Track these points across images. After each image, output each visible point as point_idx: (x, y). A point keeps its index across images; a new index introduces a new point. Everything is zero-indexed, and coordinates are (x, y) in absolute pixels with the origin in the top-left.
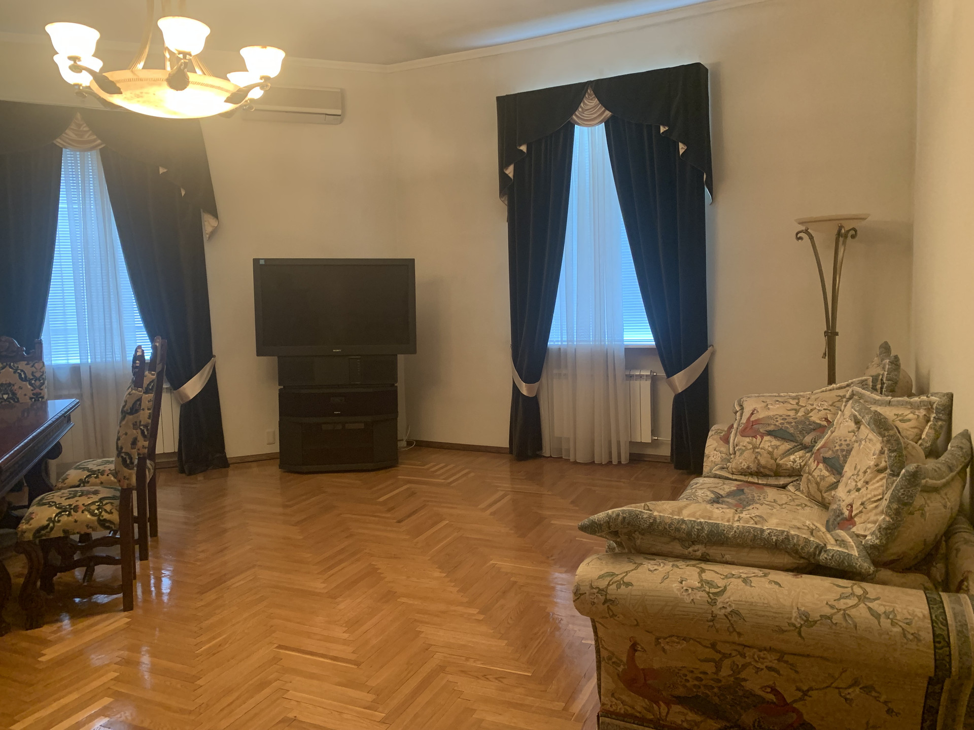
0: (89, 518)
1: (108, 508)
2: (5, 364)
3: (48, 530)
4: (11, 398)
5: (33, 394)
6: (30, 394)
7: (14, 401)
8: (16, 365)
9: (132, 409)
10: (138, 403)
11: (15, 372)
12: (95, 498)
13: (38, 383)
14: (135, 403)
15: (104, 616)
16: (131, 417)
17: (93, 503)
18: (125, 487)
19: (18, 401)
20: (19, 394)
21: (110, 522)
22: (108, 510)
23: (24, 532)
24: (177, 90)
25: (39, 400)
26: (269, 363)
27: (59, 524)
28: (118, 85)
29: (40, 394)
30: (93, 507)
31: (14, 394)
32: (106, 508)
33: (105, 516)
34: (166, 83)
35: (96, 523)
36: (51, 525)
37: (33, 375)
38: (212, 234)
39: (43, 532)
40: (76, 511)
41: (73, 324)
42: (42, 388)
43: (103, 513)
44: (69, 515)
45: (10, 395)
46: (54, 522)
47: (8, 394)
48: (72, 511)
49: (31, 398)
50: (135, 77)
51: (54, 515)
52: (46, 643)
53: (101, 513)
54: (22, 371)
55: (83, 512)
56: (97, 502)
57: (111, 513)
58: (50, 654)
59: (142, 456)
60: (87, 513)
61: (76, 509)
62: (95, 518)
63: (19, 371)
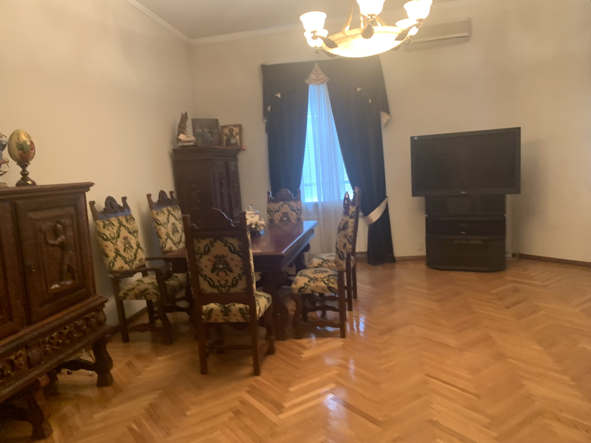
0: (323, 285)
1: (332, 280)
2: (285, 202)
3: (304, 289)
4: (288, 220)
5: (297, 218)
6: (295, 218)
7: (289, 221)
8: (289, 203)
9: (343, 227)
10: (346, 224)
11: (289, 207)
12: (326, 275)
13: (299, 212)
16: (342, 232)
17: (325, 277)
18: (340, 270)
19: (291, 221)
20: (291, 217)
21: (333, 288)
22: (332, 281)
23: (294, 289)
24: (368, 39)
25: (299, 221)
26: (420, 200)
27: (309, 287)
28: (336, 42)
29: (300, 218)
30: (325, 279)
31: (289, 218)
33: (331, 285)
35: (326, 288)
36: (306, 287)
37: (297, 208)
38: (387, 124)
39: (302, 290)
40: (317, 281)
41: (314, 181)
42: (301, 214)
43: (330, 283)
44: (314, 282)
45: (287, 218)
46: (307, 285)
48: (315, 280)
49: (296, 220)
51: (307, 282)
52: (304, 348)
53: (328, 283)
54: (292, 206)
55: (320, 282)
57: (333, 283)
58: (306, 354)
59: (348, 253)
60: (322, 282)
61: (317, 279)
62: (325, 285)
63: (291, 206)
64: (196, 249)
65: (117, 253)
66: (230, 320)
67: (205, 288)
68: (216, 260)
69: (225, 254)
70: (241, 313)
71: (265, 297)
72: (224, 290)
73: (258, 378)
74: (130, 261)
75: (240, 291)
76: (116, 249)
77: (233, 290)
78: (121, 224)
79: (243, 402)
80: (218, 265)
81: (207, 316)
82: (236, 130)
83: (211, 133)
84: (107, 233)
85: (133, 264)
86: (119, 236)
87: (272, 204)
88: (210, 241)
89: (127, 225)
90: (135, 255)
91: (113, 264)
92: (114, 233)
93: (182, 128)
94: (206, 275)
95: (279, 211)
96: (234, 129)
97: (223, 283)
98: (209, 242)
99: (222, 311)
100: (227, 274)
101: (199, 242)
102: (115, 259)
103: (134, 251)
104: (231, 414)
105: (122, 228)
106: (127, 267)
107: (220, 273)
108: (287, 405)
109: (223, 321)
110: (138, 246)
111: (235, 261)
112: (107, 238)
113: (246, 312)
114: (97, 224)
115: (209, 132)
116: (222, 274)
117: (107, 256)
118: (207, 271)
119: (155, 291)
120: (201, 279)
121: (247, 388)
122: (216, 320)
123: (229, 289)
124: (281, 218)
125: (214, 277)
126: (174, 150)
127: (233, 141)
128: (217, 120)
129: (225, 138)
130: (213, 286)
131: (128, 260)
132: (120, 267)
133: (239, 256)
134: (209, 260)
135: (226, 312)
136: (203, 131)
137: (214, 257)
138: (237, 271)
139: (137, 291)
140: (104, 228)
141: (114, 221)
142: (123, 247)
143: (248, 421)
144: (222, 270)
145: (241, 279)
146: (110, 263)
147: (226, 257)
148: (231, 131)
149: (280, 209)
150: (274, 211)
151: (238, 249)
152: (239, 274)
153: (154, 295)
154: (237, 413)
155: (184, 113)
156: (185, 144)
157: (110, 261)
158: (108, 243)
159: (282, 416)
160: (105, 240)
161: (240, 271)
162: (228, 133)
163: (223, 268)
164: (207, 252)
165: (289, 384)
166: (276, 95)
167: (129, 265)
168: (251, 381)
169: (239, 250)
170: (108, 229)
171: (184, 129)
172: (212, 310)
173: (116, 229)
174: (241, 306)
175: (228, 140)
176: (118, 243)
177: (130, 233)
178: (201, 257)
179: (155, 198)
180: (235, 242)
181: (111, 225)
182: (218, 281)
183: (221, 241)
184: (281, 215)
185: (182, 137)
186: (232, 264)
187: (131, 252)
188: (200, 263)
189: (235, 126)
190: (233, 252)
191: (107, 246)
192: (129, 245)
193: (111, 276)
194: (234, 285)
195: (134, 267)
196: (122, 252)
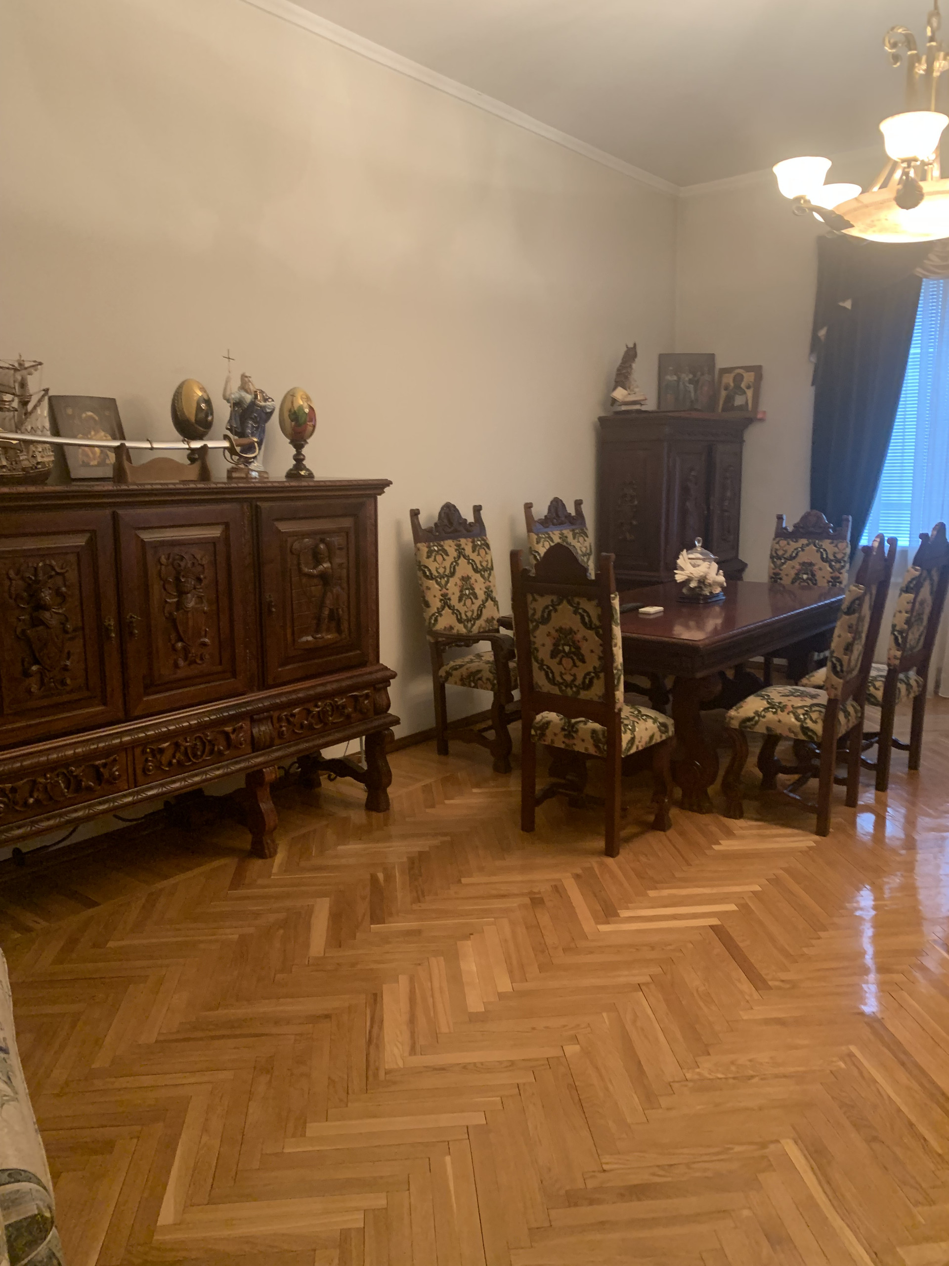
0: (793, 722)
1: (814, 716)
2: (810, 540)
3: (753, 723)
4: (810, 580)
5: (832, 578)
6: (828, 577)
7: (812, 582)
8: (821, 543)
9: (849, 608)
11: (817, 551)
12: (809, 702)
13: (838, 566)
14: (853, 602)
15: (796, 831)
17: (802, 707)
18: (832, 697)
19: (815, 584)
20: (819, 575)
21: (812, 731)
22: (814, 718)
23: (731, 718)
24: (907, 208)
25: (835, 585)
27: (763, 720)
28: (846, 218)
29: (839, 578)
30: (800, 711)
31: (813, 575)
32: (812, 716)
33: (809, 724)
34: (894, 203)
35: (798, 730)
36: (757, 718)
37: (835, 557)
39: (748, 723)
40: (782, 711)
41: (907, 498)
42: (842, 571)
43: (808, 721)
44: (775, 713)
45: (810, 576)
46: (759, 716)
47: (807, 574)
48: (779, 710)
49: (829, 582)
50: (860, 205)
51: (762, 709)
52: (729, 833)
53: (805, 719)
54: (825, 550)
55: (788, 714)
56: (806, 706)
57: (815, 722)
58: (726, 845)
60: (792, 715)
61: (783, 708)
62: (798, 724)
63: (822, 550)
64: (531, 612)
65: (445, 601)
66: (574, 746)
67: (540, 683)
68: (560, 636)
69: (575, 629)
70: (592, 737)
71: (655, 720)
72: (569, 692)
73: (610, 861)
74: (468, 620)
75: (596, 699)
76: (444, 595)
77: (584, 695)
78: (461, 553)
79: (558, 889)
80: (564, 645)
81: (539, 732)
82: (749, 377)
83: (695, 382)
84: (432, 566)
85: (473, 625)
86: (453, 574)
87: (783, 543)
88: (552, 601)
89: (473, 556)
90: (481, 609)
91: (436, 620)
92: (445, 568)
93: (622, 377)
94: (542, 660)
95: (794, 558)
96: (746, 375)
97: (568, 678)
98: (550, 603)
99: (563, 729)
100: (575, 665)
101: (535, 600)
102: (439, 611)
103: (478, 603)
104: (527, 900)
105: (462, 561)
106: (460, 629)
107: (564, 661)
108: (624, 914)
109: (563, 746)
110: (489, 595)
111: (590, 643)
112: (431, 574)
113: (603, 740)
114: (419, 549)
115: (690, 382)
116: (568, 663)
117: (427, 605)
118: (544, 653)
119: (491, 676)
120: (535, 665)
121: (579, 871)
122: (552, 741)
123: (578, 693)
124: (797, 574)
125: (553, 663)
126: (601, 420)
127: (739, 401)
128: (712, 357)
129: (723, 393)
130: (552, 681)
131: (464, 617)
132: (448, 626)
133: (597, 634)
134: (549, 634)
135: (570, 731)
136: (679, 378)
137: (557, 631)
138: (593, 662)
139: (464, 671)
140: (428, 557)
141: (449, 546)
142: (458, 594)
143: (544, 919)
144: (568, 655)
145: (598, 678)
146: (431, 618)
147: (575, 633)
148: (739, 379)
149: (797, 554)
150: (785, 558)
151: (596, 621)
152: (595, 668)
153: (489, 683)
154: (537, 901)
155: (631, 345)
156: (624, 408)
157: (430, 614)
158: (432, 583)
159: (603, 928)
160: (427, 577)
161: (597, 664)
162: (732, 384)
163: (570, 652)
164: (545, 620)
165: (655, 884)
166: (841, 304)
167: (465, 627)
168: (594, 862)
169: (598, 623)
170: (435, 560)
171: (626, 378)
172: (548, 723)
173: (449, 560)
174: (597, 726)
175: (729, 399)
176: (449, 585)
177: (476, 570)
178: (536, 627)
179: (541, 510)
180: (591, 608)
181: (443, 554)
182: (561, 674)
183: (570, 603)
184: (798, 567)
185: (620, 394)
186: (585, 648)
187: (473, 603)
188: (535, 637)
189: (748, 369)
190: (589, 626)
191: (428, 588)
192: (471, 591)
193: (429, 638)
194: (587, 686)
195: (475, 630)
196: (454, 601)
